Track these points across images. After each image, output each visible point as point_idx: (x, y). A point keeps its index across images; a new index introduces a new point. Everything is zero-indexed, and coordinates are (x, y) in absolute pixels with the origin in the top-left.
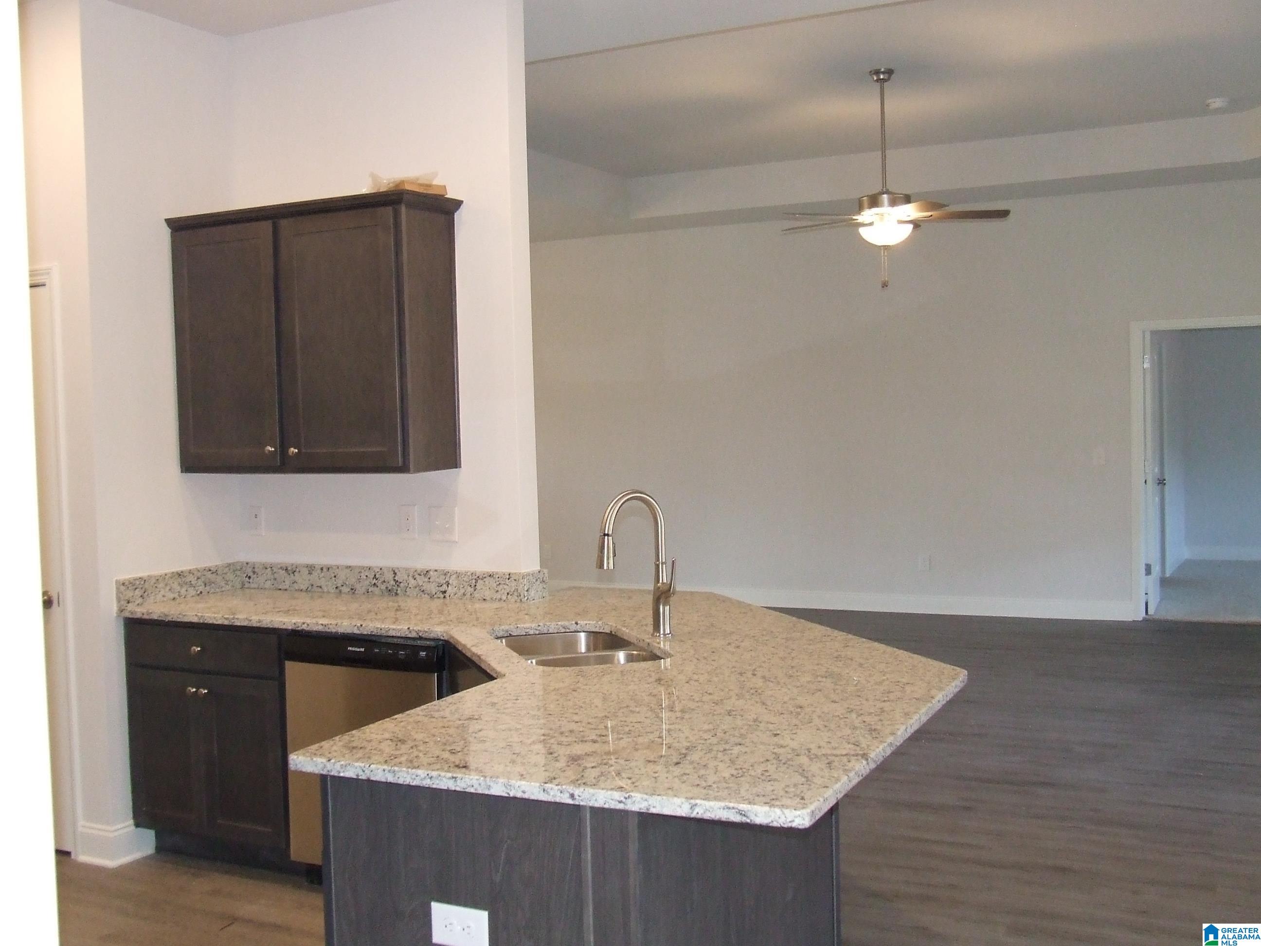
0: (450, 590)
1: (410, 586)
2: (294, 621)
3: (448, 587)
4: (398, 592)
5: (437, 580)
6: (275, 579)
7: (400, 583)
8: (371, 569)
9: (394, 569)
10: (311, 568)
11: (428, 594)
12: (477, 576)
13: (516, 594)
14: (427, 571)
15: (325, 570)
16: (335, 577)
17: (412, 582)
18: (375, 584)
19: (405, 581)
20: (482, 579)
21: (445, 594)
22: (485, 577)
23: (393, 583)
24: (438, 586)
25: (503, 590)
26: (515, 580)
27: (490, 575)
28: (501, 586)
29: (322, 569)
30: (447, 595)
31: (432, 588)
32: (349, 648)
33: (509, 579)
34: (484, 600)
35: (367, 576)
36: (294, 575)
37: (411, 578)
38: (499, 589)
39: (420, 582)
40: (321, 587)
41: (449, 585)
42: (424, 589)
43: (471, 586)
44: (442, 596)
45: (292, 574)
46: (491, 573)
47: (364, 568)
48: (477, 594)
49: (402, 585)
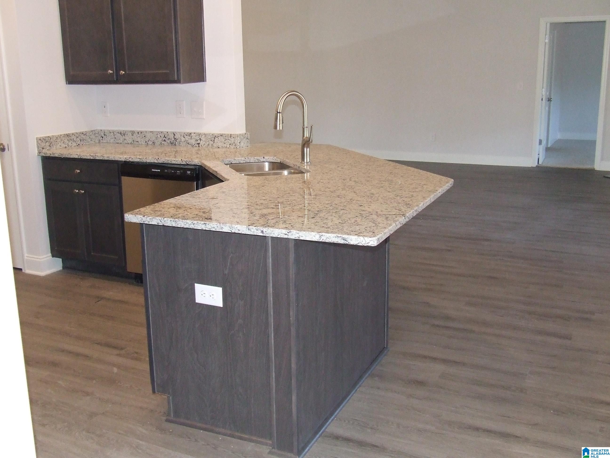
0: (202, 143)
1: (182, 141)
2: (125, 157)
3: (201, 141)
4: (176, 144)
5: (195, 138)
6: (115, 138)
7: (177, 139)
8: (162, 133)
9: (174, 132)
10: (133, 133)
11: (191, 145)
12: (215, 136)
13: (234, 144)
14: (190, 134)
15: (139, 133)
16: (145, 136)
17: (183, 139)
18: (165, 140)
20: (217, 137)
21: (199, 145)
22: (219, 136)
23: (173, 139)
24: (196, 141)
25: (228, 143)
26: (233, 138)
27: (221, 135)
28: (227, 140)
29: (138, 133)
30: (200, 145)
31: (193, 142)
32: (152, 170)
33: (230, 137)
34: (219, 147)
35: (160, 136)
36: (125, 136)
37: (182, 137)
38: (226, 142)
39: (187, 139)
40: (138, 142)
41: (201, 140)
42: (189, 142)
43: (212, 141)
44: (197, 145)
45: (124, 136)
46: (222, 134)
47: (159, 132)
48: (215, 144)
49: (178, 140)
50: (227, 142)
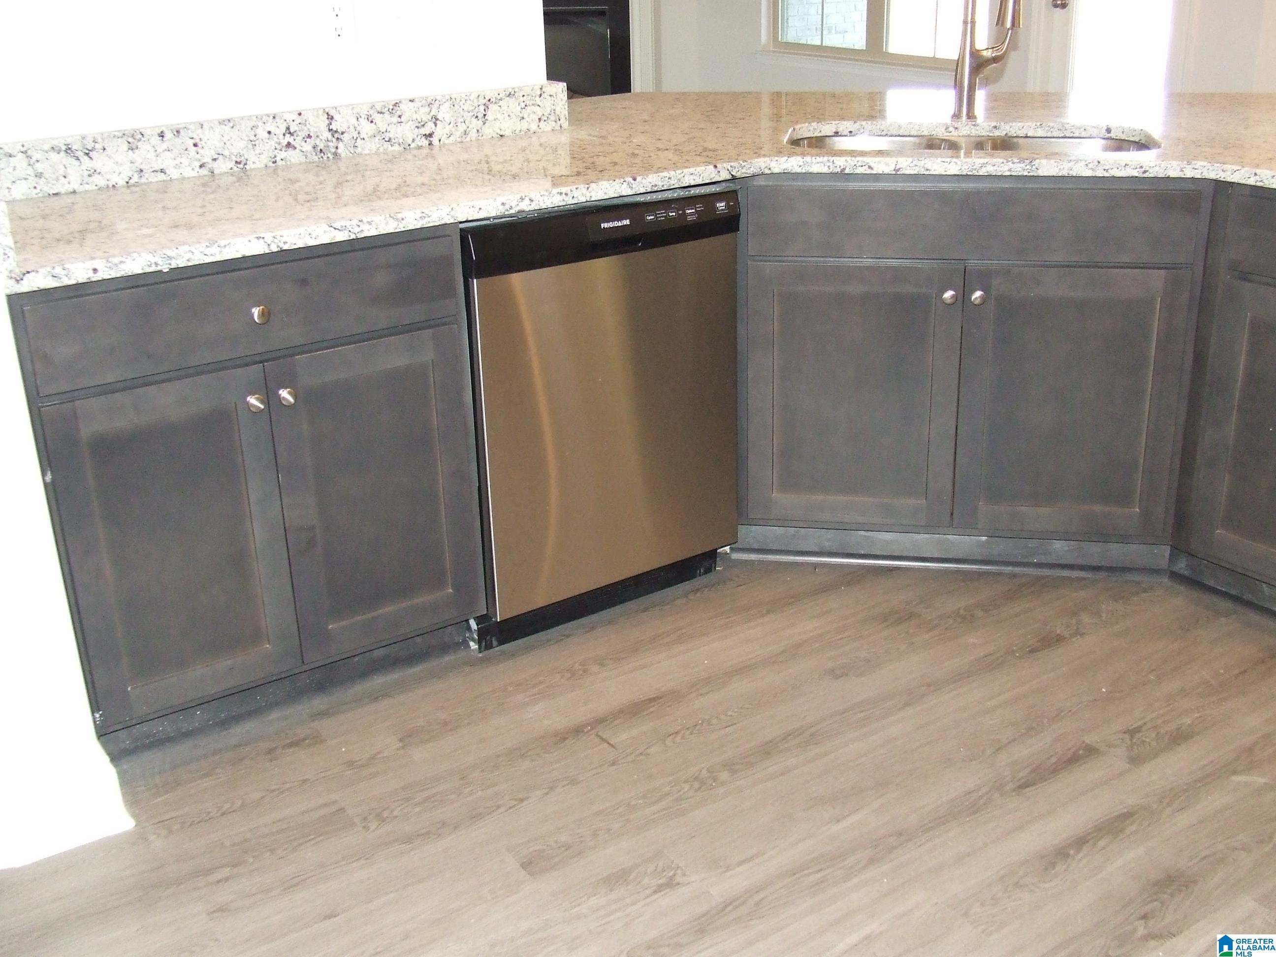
0: (440, 132)
1: (362, 136)
3: (436, 126)
4: (339, 151)
5: (414, 117)
6: (39, 175)
7: (343, 133)
8: (277, 117)
9: (327, 110)
10: (133, 138)
11: (399, 144)
12: (487, 99)
13: (552, 118)
14: (396, 105)
15: (169, 135)
16: (195, 145)
17: (367, 128)
18: (289, 143)
19: (352, 129)
20: (495, 103)
21: (431, 139)
22: (501, 100)
23: (327, 135)
24: (418, 127)
25: (531, 116)
26: (551, 96)
27: (510, 94)
28: (528, 108)
29: (162, 135)
30: (435, 140)
31: (407, 132)
32: (602, 226)
33: (541, 95)
34: (501, 136)
35: (269, 133)
37: (364, 122)
38: (525, 114)
39: (383, 127)
40: (162, 171)
41: (438, 122)
42: (391, 136)
43: (477, 117)
44: (425, 142)
45: (86, 158)
46: (510, 90)
47: (262, 119)
48: (489, 128)
49: (346, 137)
50: (529, 115)
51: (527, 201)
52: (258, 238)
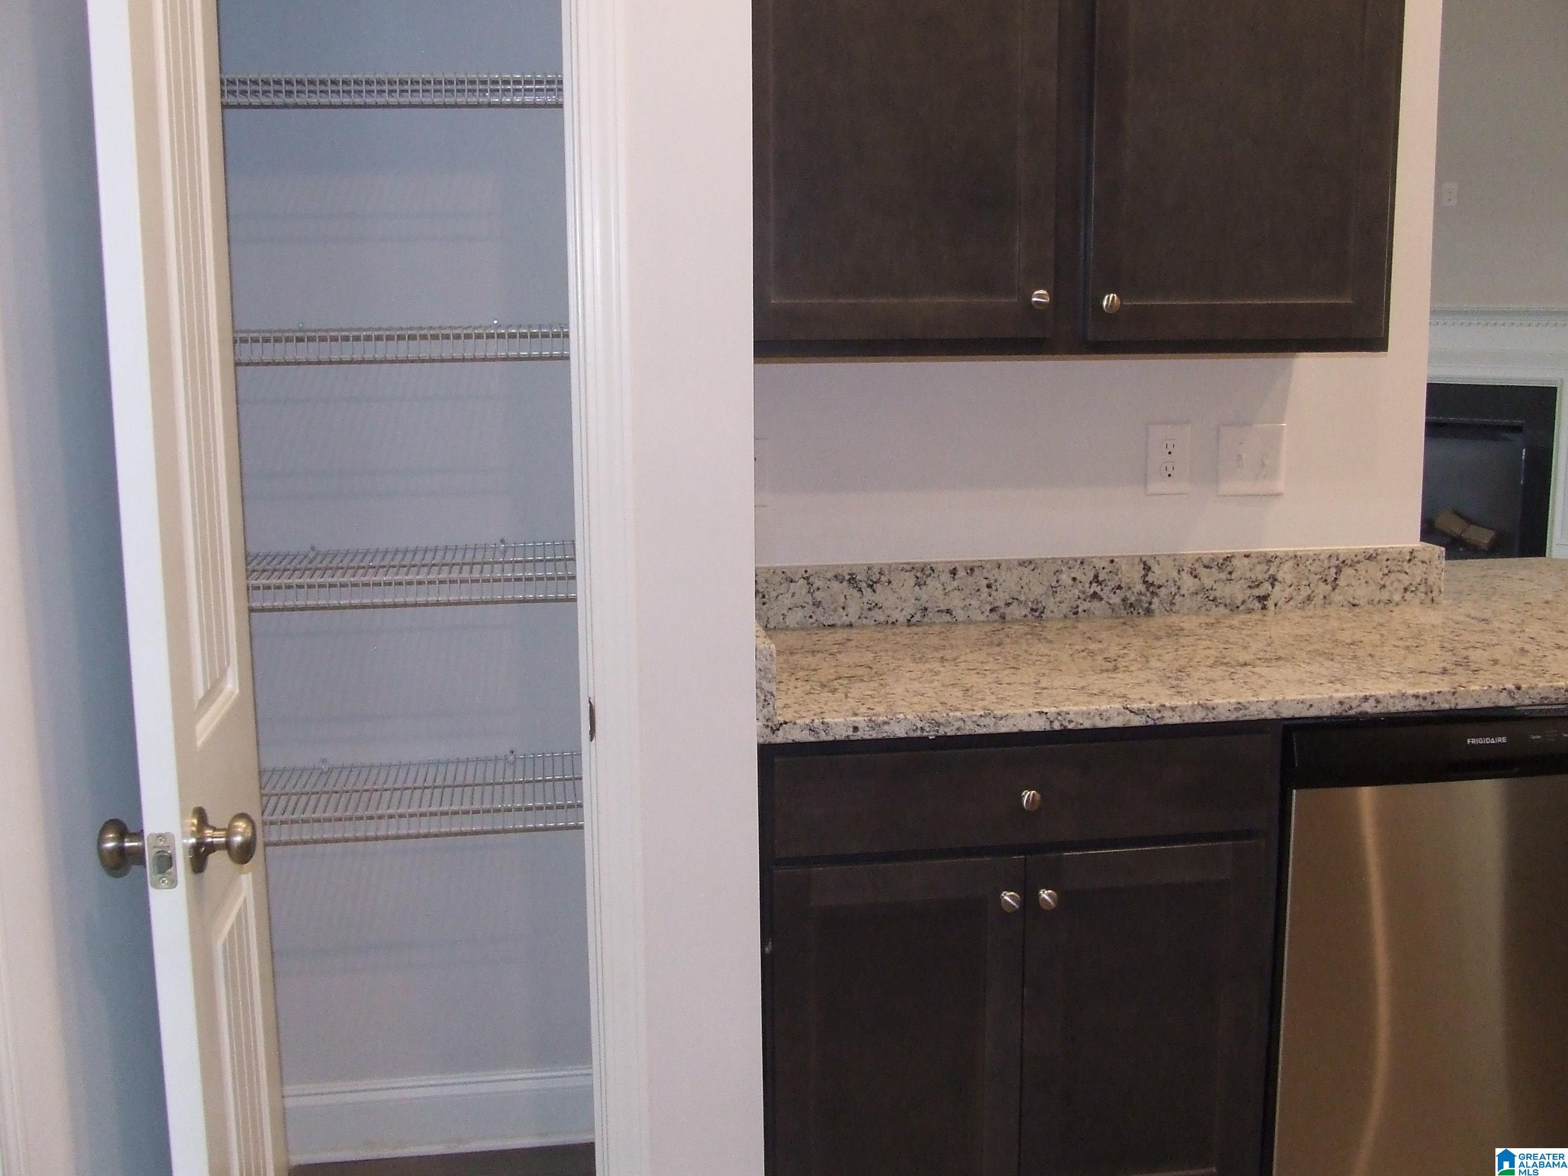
0: (1278, 593)
1: (1182, 592)
3: (1273, 587)
4: (1153, 607)
5: (1248, 575)
6: (817, 604)
7: (1160, 587)
8: (1086, 563)
9: (1144, 559)
10: (922, 573)
11: (1226, 605)
12: (1341, 560)
13: (1422, 588)
14: (1226, 559)
15: (961, 573)
16: (989, 586)
17: (1188, 583)
18: (1095, 593)
19: (1171, 583)
20: (1351, 566)
21: (1265, 603)
22: (1358, 562)
23: (1141, 587)
24: (1250, 587)
25: (1395, 584)
26: (1423, 562)
27: (1371, 556)
28: (1392, 576)
29: (954, 572)
30: (1270, 603)
31: (1237, 591)
32: (1469, 742)
33: (1410, 561)
34: (1354, 605)
35: (1074, 579)
36: (874, 591)
37: (1185, 575)
38: (1387, 581)
39: (1208, 582)
40: (948, 611)
41: (1276, 583)
42: (1217, 595)
43: (1326, 580)
44: (1257, 605)
45: (869, 590)
46: (1372, 552)
47: (1067, 563)
48: (1339, 595)
49: (1163, 592)
50: (1392, 584)
51: (1372, 702)
52: (1041, 713)
